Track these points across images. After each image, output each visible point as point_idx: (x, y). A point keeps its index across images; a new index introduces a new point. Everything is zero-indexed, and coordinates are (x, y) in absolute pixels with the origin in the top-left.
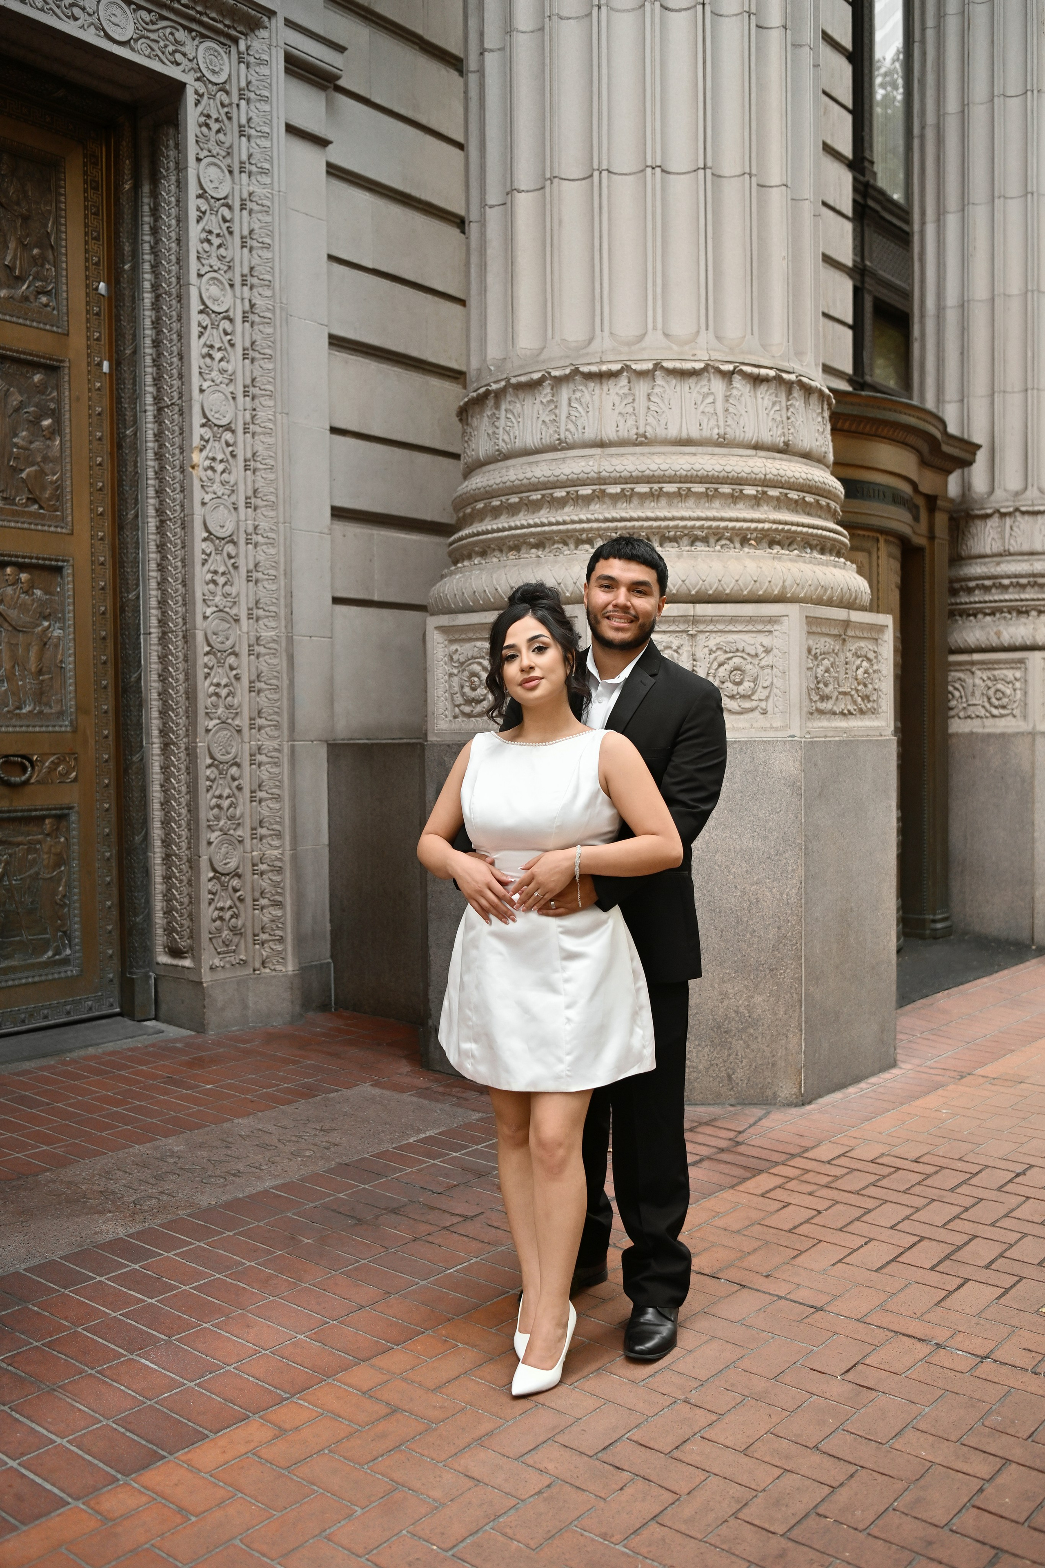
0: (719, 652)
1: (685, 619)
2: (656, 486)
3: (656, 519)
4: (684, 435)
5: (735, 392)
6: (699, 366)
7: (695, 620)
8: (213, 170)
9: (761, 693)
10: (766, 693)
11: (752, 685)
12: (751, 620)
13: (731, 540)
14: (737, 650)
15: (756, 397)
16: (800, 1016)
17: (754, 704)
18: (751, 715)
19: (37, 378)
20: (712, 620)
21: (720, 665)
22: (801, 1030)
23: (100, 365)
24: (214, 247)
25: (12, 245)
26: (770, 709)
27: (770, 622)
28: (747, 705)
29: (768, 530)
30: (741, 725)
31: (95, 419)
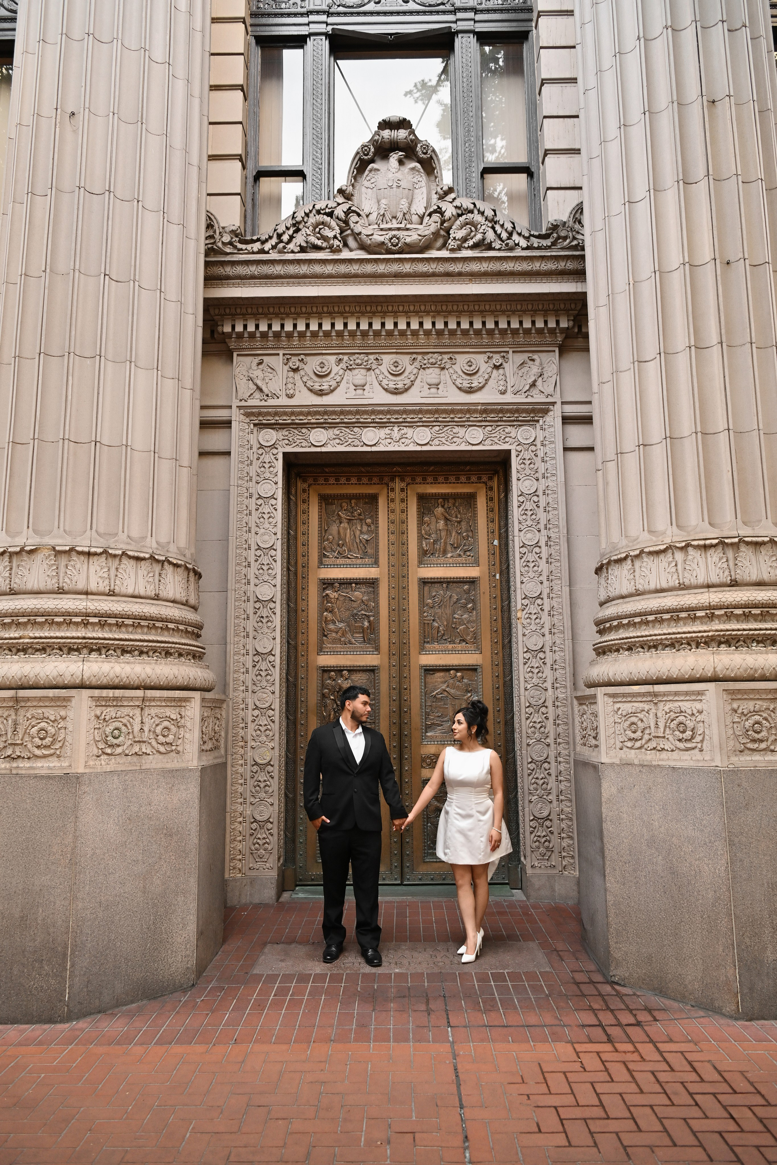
0: (672, 713)
1: (649, 694)
2: (644, 618)
3: (642, 637)
4: (658, 587)
5: (690, 557)
6: (663, 547)
7: (656, 695)
8: (527, 481)
9: (698, 738)
10: (700, 738)
11: (691, 733)
12: (687, 693)
13: (689, 644)
14: (682, 712)
15: (706, 558)
16: (734, 956)
17: (694, 745)
18: (693, 752)
19: (466, 587)
20: (665, 694)
21: (672, 721)
22: (735, 966)
23: (495, 576)
24: (529, 517)
25: (454, 534)
26: (704, 747)
27: (699, 694)
28: (689, 745)
29: (712, 636)
30: (685, 758)
31: (492, 600)
